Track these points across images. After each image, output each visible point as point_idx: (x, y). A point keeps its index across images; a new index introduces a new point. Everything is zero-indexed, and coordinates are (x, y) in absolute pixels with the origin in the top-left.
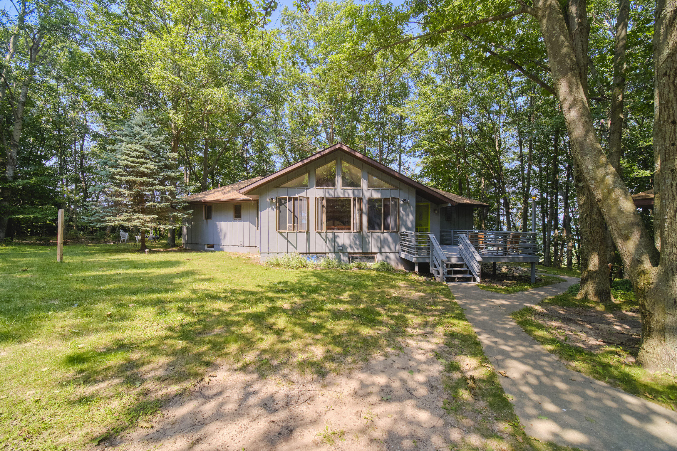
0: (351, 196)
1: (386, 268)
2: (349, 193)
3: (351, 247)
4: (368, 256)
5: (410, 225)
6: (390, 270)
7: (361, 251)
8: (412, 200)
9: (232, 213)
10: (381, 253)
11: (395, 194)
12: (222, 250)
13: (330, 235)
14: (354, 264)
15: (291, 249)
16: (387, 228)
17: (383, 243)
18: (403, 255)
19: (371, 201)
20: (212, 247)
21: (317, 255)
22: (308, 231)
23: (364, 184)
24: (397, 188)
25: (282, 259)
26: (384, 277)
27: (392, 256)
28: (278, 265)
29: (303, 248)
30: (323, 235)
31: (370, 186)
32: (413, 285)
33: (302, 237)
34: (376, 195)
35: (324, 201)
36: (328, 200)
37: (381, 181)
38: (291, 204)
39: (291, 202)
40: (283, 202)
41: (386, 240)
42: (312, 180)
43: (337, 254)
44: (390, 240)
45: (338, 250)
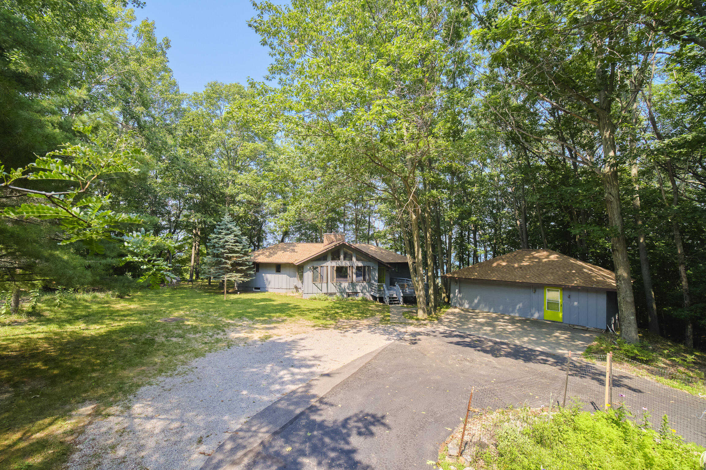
0: (348, 265)
1: (365, 300)
2: (348, 263)
3: (348, 289)
4: (356, 293)
5: (376, 278)
6: (367, 300)
7: (353, 291)
8: (377, 268)
9: (274, 270)
10: (362, 292)
11: (368, 264)
12: (267, 291)
13: (338, 283)
14: (350, 298)
15: (320, 292)
16: (365, 280)
17: (364, 288)
18: (372, 294)
19: (357, 267)
20: (259, 289)
21: (331, 294)
22: (327, 283)
23: (354, 259)
24: (370, 261)
25: (317, 296)
26: (364, 303)
27: (367, 294)
28: (315, 299)
29: (325, 291)
30: (335, 284)
31: (357, 260)
32: (377, 306)
33: (324, 285)
34: (360, 264)
35: (335, 268)
36: (337, 267)
37: (362, 258)
38: (319, 269)
39: (319, 268)
40: (315, 268)
41: (365, 286)
42: (330, 257)
43: (341, 293)
44: (367, 286)
45: (342, 291)
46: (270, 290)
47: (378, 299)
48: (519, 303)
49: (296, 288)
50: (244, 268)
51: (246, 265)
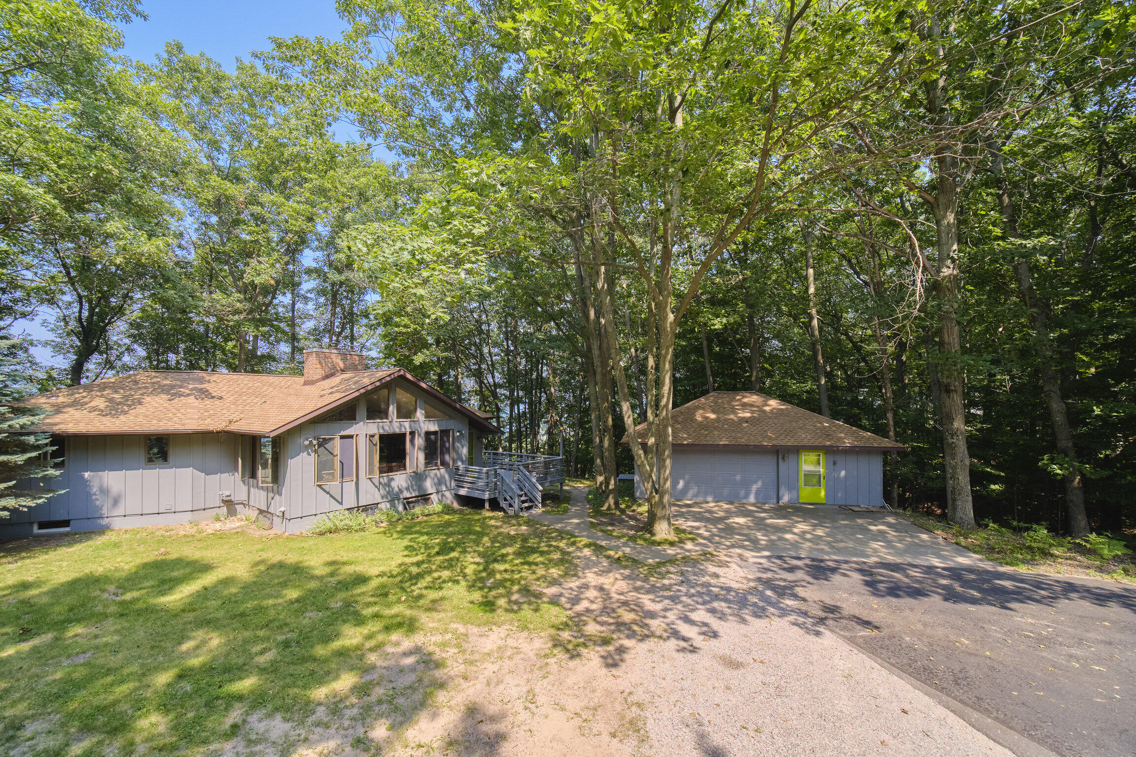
0: (408, 430)
2: (406, 426)
3: (407, 491)
4: (424, 498)
5: (464, 457)
7: (417, 493)
8: (465, 432)
9: (139, 456)
10: (437, 492)
11: (449, 424)
13: (385, 480)
15: (339, 507)
16: (444, 463)
17: (440, 482)
18: (462, 492)
19: (428, 434)
21: (367, 509)
22: (357, 480)
23: (420, 414)
24: (451, 417)
27: (448, 494)
29: (350, 501)
30: (376, 481)
31: (428, 416)
33: (350, 487)
34: (433, 427)
35: (377, 438)
36: (382, 437)
37: (437, 413)
38: (337, 445)
39: (337, 442)
40: (323, 443)
41: (443, 477)
42: (362, 412)
43: (392, 502)
44: (447, 477)
45: (393, 497)
46: (117, 523)
47: (487, 505)
48: (756, 482)
49: (229, 503)
50: (19, 459)
51: (24, 448)
